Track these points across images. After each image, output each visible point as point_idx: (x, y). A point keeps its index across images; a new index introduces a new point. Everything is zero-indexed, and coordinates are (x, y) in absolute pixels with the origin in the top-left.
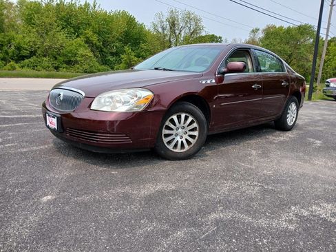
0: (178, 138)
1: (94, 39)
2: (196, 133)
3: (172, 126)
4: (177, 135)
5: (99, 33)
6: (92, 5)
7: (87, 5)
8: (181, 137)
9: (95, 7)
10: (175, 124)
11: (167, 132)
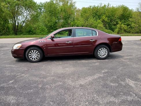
0: (33, 57)
1: (106, 19)
2: (39, 56)
3: (31, 53)
4: (33, 56)
5: (109, 17)
6: (107, 5)
7: (105, 6)
8: (34, 57)
9: (108, 6)
10: (32, 53)
11: (30, 55)
